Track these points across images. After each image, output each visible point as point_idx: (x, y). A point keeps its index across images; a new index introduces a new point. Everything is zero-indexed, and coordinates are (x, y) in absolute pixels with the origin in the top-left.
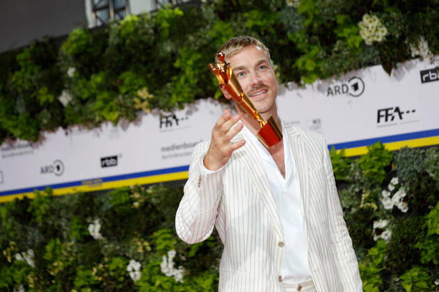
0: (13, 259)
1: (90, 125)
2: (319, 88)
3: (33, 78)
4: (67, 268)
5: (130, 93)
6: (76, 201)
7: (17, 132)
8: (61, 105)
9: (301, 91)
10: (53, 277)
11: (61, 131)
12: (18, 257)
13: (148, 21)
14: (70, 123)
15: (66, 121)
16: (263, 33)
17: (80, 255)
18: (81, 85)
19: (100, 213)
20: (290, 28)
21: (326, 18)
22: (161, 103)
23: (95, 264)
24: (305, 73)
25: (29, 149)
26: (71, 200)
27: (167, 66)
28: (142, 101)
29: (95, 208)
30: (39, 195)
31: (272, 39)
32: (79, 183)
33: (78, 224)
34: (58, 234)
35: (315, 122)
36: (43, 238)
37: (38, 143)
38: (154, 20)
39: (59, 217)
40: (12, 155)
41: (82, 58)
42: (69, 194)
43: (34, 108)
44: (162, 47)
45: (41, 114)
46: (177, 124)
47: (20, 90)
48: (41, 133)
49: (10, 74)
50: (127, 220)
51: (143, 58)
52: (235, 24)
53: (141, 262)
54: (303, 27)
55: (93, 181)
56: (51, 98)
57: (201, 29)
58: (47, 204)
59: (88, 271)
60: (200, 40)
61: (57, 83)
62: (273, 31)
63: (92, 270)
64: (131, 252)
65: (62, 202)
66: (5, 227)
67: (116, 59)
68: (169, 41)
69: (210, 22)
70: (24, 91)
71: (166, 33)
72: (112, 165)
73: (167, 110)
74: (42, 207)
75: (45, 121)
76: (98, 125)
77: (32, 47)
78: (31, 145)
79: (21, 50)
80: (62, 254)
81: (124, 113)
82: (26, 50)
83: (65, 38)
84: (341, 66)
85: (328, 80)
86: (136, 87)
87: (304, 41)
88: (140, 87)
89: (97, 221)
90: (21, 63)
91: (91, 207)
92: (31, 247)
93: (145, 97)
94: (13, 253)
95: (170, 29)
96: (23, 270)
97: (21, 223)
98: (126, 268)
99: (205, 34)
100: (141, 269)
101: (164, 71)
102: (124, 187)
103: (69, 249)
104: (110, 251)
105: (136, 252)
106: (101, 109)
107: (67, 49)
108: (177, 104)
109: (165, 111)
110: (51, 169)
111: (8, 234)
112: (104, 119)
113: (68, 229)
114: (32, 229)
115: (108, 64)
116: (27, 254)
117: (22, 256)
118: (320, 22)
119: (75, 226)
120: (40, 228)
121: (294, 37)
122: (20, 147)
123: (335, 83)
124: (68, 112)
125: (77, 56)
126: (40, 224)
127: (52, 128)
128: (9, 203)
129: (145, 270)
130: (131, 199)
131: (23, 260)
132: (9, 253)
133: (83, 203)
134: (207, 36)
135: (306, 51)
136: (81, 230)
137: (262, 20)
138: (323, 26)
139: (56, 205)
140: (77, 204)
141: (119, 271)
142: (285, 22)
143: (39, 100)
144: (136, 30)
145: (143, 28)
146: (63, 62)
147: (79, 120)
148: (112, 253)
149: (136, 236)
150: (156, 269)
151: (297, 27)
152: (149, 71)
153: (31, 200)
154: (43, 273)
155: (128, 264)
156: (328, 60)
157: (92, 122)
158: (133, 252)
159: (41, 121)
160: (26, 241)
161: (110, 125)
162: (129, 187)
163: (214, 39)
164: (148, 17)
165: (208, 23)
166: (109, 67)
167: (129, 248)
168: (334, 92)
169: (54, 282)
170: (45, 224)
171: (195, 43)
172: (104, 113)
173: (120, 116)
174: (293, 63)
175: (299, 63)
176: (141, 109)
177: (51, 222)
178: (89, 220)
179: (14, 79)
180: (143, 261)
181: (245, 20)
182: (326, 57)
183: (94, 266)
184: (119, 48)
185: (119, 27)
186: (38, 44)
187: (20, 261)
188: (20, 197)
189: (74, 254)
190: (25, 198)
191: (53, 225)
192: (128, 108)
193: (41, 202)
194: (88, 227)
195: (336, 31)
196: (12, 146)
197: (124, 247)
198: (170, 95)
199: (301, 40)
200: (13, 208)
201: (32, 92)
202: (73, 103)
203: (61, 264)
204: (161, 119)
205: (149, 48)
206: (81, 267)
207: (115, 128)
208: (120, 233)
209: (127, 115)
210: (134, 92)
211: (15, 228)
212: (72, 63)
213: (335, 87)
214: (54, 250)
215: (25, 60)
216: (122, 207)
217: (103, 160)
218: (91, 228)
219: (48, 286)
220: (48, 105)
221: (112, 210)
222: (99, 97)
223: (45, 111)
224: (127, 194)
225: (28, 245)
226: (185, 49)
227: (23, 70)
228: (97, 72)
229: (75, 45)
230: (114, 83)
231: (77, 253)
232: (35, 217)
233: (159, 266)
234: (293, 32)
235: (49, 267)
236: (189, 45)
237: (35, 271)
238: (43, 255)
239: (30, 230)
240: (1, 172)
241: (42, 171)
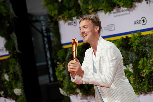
4: (151, 73)
7: (121, 4)
10: (143, 78)
11: (144, 2)
25: (128, 12)
26: (151, 38)
30: (134, 35)
34: (145, 55)
36: (137, 58)
37: (133, 9)
39: (146, 47)
40: (119, 15)
42: (150, 34)
48: (134, 3)
58: (138, 40)
65: (146, 39)
74: (136, 42)
78: (129, 10)
80: (147, 65)
92: (131, 62)
96: (127, 74)
97: (125, 50)
110: (140, 22)
113: (150, 53)
114: (131, 53)
116: (129, 66)
117: (127, 67)
120: (135, 53)
122: (123, 11)
126: (135, 51)
128: (118, 40)
131: (127, 69)
139: (143, 40)
153: (130, 38)
154: (138, 75)
160: (128, 59)
169: (144, 80)
170: (138, 50)
177: (141, 49)
188: (124, 37)
190: (127, 37)
193: (135, 39)
196: (118, 11)
200: (121, 42)
203: (147, 71)
214: (143, 63)
219: (141, 82)
225: (129, 61)
232: (132, 47)
235: (141, 72)
237: (134, 75)
238: (138, 66)
239: (130, 54)
240: (114, 24)
241: (135, 23)
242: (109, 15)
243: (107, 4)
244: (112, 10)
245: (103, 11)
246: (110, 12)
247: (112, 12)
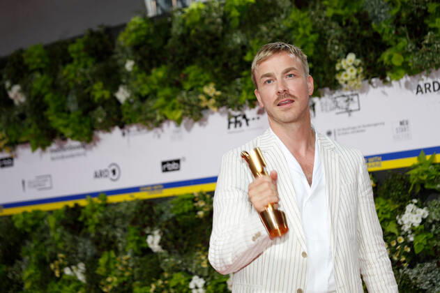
0: (62, 274)
1: (150, 125)
2: (407, 85)
3: (87, 71)
4: (122, 284)
5: (195, 90)
6: (133, 210)
7: (68, 132)
8: (118, 103)
9: (386, 89)
11: (117, 131)
12: (67, 271)
13: (215, 9)
14: (128, 122)
15: (123, 120)
16: (344, 23)
17: (137, 269)
18: (140, 81)
19: (160, 224)
20: (375, 17)
21: (416, 7)
22: (229, 101)
23: (154, 279)
24: (391, 68)
25: (81, 150)
26: (128, 208)
27: (236, 59)
28: (209, 98)
29: (154, 217)
30: (92, 202)
31: (355, 30)
32: (136, 189)
33: (135, 234)
34: (113, 246)
35: (401, 123)
36: (95, 251)
37: (92, 144)
38: (222, 8)
39: (115, 227)
40: (63, 157)
41: (142, 49)
42: (125, 202)
43: (88, 105)
44: (231, 39)
45: (95, 112)
46: (247, 124)
47: (71, 84)
48: (96, 133)
49: (61, 67)
50: (190, 231)
51: (210, 50)
52: (313, 13)
53: (205, 278)
54: (389, 16)
55: (152, 188)
56: (107, 94)
57: (275, 19)
58: (101, 212)
59: (146, 288)
60: (274, 31)
61: (113, 78)
62: (355, 21)
63: (151, 287)
64: (194, 267)
65: (118, 210)
66: (53, 238)
67: (179, 51)
68: (239, 32)
69: (285, 10)
70: (77, 86)
71: (236, 23)
72: (174, 170)
73: (236, 108)
74: (95, 216)
75: (100, 120)
76: (159, 125)
77: (86, 37)
78: (84, 147)
79: (73, 41)
80: (116, 268)
81: (188, 112)
82: (79, 40)
83: (123, 27)
84: (432, 61)
85: (418, 76)
86: (202, 83)
87: (390, 32)
88: (207, 83)
89: (156, 232)
90: (73, 55)
91: (150, 216)
92: (83, 260)
93: (211, 94)
94: (61, 267)
95: (240, 18)
96: (72, 286)
97: (72, 233)
98: (188, 284)
99: (279, 24)
100: (205, 286)
101: (233, 65)
102: (187, 194)
103: (125, 263)
104: (171, 265)
105: (199, 267)
106: (163, 107)
107: (125, 41)
108: (247, 103)
109: (233, 110)
110: (106, 173)
111: (56, 245)
112: (166, 118)
113: (124, 241)
114: (83, 240)
115: (171, 57)
116: (78, 268)
117: (72, 270)
118: (409, 12)
119: (132, 238)
120: (92, 239)
121: (380, 27)
122: (72, 148)
123: (425, 80)
124: (125, 110)
125: (136, 48)
126: (93, 235)
127: (107, 128)
128: (57, 210)
129: (209, 287)
130: (195, 207)
131: (72, 274)
132: (57, 267)
133: (141, 212)
134: (282, 26)
135: (393, 43)
136: (139, 242)
137: (343, 8)
138: (412, 15)
139: (111, 214)
140: (135, 213)
141: (180, 288)
142: (370, 11)
143: (94, 96)
144: (202, 19)
145: (210, 16)
146: (120, 55)
147: (138, 119)
148: (173, 267)
149: (200, 249)
150: (223, 286)
151: (383, 16)
152: (216, 65)
153: (83, 208)
154: (95, 289)
155: (190, 280)
156: (417, 54)
157: (152, 122)
158: (196, 266)
159: (95, 120)
160: (77, 254)
161: (172, 125)
162: (192, 194)
163: (290, 30)
164: (216, 4)
165: (282, 12)
166: (172, 61)
167: (192, 262)
168: (424, 90)
170: (98, 234)
171: (268, 34)
172: (166, 112)
173: (184, 115)
174: (378, 57)
175: (385, 57)
176: (207, 108)
177: (105, 233)
178: (147, 231)
179: (65, 73)
180: (208, 277)
181: (324, 8)
182: (415, 51)
183: (153, 282)
184: (183, 38)
185: (184, 16)
186: (92, 34)
187: (70, 276)
188: (71, 204)
189: (130, 269)
190: (76, 205)
191: (107, 235)
192: (193, 106)
193: (94, 210)
194: (146, 238)
195: (426, 21)
196: (62, 148)
197: (186, 261)
198: (240, 92)
199: (387, 31)
200: (63, 216)
201: (85, 88)
202: (131, 100)
203: (115, 279)
204: (229, 119)
205: (217, 39)
206: (138, 282)
207: (178, 129)
208: (182, 246)
209: (192, 114)
210: (200, 89)
211: (65, 239)
212: (130, 56)
213: (425, 85)
214: (107, 263)
215: (78, 52)
216: (184, 217)
217: (164, 163)
218: (150, 239)
220: (104, 103)
221: (174, 219)
222: (160, 94)
223: (100, 109)
224: (190, 202)
225: (79, 258)
226: (257, 41)
227: (76, 62)
228: (158, 66)
229: (134, 36)
230: (177, 78)
231: (133, 267)
232: (87, 227)
233: (225, 283)
234: (378, 23)
235: (102, 282)
236: (262, 36)
237: (86, 288)
238: (96, 269)
239: (81, 242)
240: (50, 176)
241: (96, 176)
242: (41, 156)
243: (39, 132)
244: (49, 145)
245: (28, 145)
246: (44, 147)
247: (48, 149)
